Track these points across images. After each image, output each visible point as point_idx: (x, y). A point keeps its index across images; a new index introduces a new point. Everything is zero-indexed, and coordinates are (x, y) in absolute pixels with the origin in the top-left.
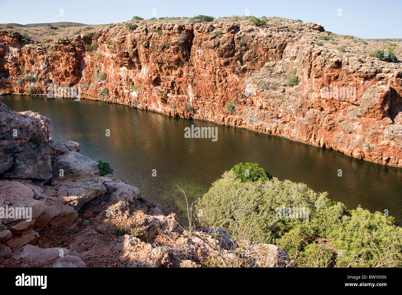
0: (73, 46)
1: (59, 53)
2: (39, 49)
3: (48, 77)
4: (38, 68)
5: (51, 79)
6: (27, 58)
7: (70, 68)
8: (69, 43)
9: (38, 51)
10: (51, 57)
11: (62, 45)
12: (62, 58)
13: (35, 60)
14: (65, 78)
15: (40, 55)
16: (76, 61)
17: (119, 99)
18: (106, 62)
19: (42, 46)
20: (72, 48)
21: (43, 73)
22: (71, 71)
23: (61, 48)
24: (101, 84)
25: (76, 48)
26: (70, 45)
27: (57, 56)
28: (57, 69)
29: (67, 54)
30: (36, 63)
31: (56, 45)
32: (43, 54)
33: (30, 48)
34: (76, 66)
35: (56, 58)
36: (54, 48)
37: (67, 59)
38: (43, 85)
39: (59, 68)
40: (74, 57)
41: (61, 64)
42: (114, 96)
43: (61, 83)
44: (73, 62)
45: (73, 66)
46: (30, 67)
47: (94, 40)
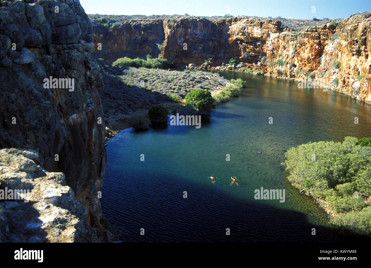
0: (318, 34)
1: (306, 39)
2: (292, 36)
3: (294, 62)
4: (288, 53)
5: (296, 64)
6: (282, 44)
7: (312, 55)
8: (316, 31)
9: (290, 37)
10: (299, 43)
11: (310, 33)
12: (308, 45)
13: (287, 46)
14: (307, 64)
15: (291, 41)
16: (318, 48)
17: (346, 88)
18: (342, 51)
19: (295, 33)
20: (317, 36)
21: (290, 58)
22: (313, 57)
23: (308, 36)
24: (334, 73)
25: (321, 36)
26: (316, 33)
27: (304, 43)
28: (302, 55)
29: (312, 42)
30: (287, 49)
31: (305, 33)
32: (293, 40)
33: (286, 35)
34: (317, 54)
35: (303, 44)
36: (303, 36)
37: (312, 46)
38: (288, 69)
39: (304, 55)
40: (318, 45)
41: (306, 51)
42: (342, 85)
43: (303, 68)
44: (316, 49)
45: (315, 53)
46: (282, 52)
47: (338, 29)
